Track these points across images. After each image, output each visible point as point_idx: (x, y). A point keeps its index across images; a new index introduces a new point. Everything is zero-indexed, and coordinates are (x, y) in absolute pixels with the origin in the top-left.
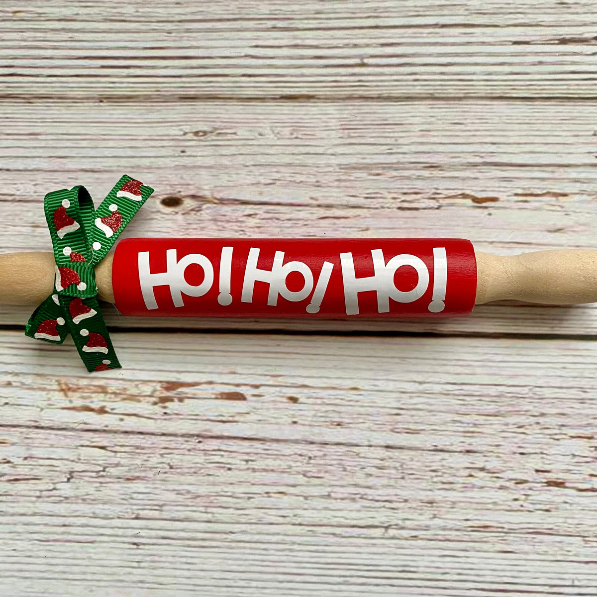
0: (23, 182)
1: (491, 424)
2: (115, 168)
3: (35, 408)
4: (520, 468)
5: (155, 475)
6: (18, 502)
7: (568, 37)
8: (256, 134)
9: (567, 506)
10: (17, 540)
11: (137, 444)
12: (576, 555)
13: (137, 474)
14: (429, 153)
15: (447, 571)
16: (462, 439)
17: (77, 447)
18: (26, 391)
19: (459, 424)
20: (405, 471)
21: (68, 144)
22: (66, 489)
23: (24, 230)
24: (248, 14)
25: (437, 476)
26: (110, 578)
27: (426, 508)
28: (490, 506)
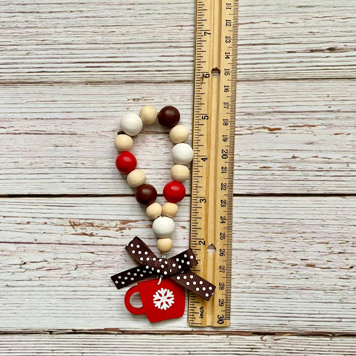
0: (50, 124)
1: (279, 237)
2: (94, 117)
3: (58, 235)
4: (293, 258)
5: (118, 265)
6: (51, 280)
7: (314, 49)
8: (163, 100)
9: (316, 276)
10: (51, 299)
11: (109, 251)
12: (320, 299)
13: (109, 265)
14: (247, 107)
15: (259, 308)
16: (265, 245)
17: (79, 253)
18: (54, 226)
19: (263, 238)
20: (238, 260)
21: (71, 106)
22: (74, 273)
23: (51, 148)
24: (158, 40)
25: (253, 263)
26: (97, 316)
27: (248, 278)
28: (279, 277)
